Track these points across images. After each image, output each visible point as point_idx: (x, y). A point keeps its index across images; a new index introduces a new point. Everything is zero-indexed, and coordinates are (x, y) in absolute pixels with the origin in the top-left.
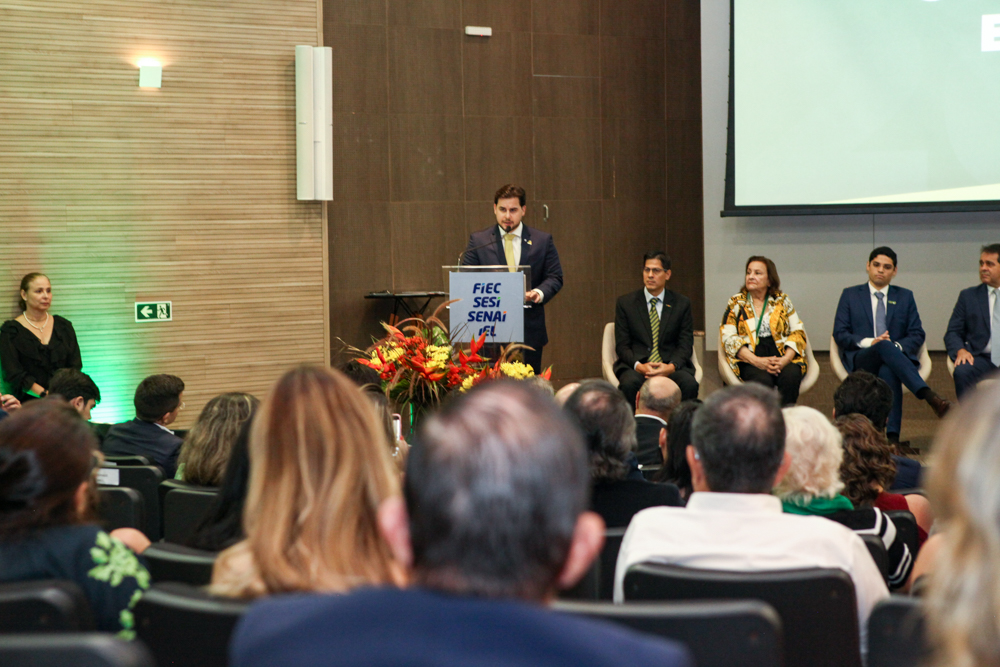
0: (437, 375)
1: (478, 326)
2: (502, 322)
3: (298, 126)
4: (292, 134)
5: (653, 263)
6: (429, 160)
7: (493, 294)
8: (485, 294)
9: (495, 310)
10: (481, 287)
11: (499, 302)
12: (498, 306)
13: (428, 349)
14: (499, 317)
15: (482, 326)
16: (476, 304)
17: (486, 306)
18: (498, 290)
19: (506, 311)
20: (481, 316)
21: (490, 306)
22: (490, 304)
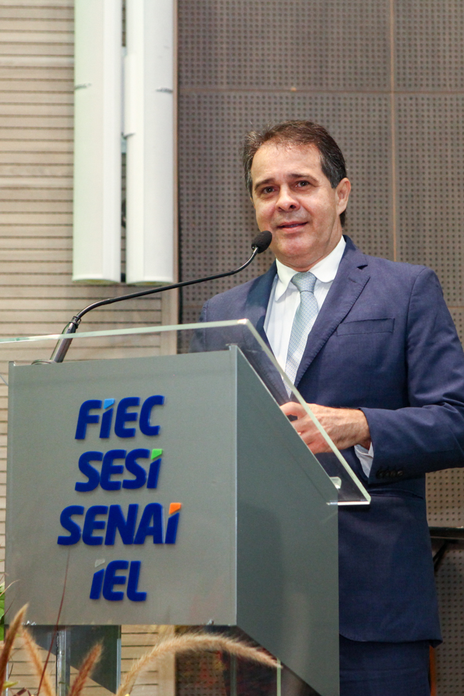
2: (165, 549)
7: (140, 441)
8: (115, 443)
9: (143, 498)
10: (99, 413)
11: (156, 466)
12: (153, 484)
14: (156, 527)
15: (104, 561)
16: (84, 480)
17: (114, 487)
18: (153, 422)
19: (179, 504)
20: (100, 526)
21: (129, 485)
22: (128, 476)
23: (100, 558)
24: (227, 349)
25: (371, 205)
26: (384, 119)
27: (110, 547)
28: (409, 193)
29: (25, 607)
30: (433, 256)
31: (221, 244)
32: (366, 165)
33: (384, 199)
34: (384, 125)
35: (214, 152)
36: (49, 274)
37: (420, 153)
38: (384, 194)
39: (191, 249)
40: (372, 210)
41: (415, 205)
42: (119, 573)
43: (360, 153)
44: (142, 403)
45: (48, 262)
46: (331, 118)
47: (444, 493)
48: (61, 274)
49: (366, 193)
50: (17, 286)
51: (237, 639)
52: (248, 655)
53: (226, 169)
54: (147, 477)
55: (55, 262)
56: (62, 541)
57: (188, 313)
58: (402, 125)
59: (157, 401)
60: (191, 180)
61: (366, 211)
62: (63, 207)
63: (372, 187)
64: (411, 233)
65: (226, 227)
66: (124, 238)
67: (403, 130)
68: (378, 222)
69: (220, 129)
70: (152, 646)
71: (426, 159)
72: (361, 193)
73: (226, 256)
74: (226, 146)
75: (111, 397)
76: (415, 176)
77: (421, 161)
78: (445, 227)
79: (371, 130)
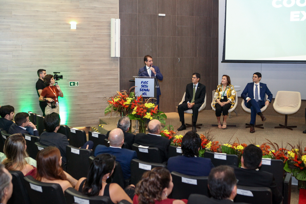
0: (127, 106)
1: (142, 92)
2: (148, 92)
3: (111, 39)
4: (110, 41)
5: (194, 76)
6: (148, 47)
10: (143, 82)
11: (148, 86)
13: (127, 99)
14: (148, 90)
22: (145, 87)
27: (144, 91)
50: (105, 56)
55: (109, 55)
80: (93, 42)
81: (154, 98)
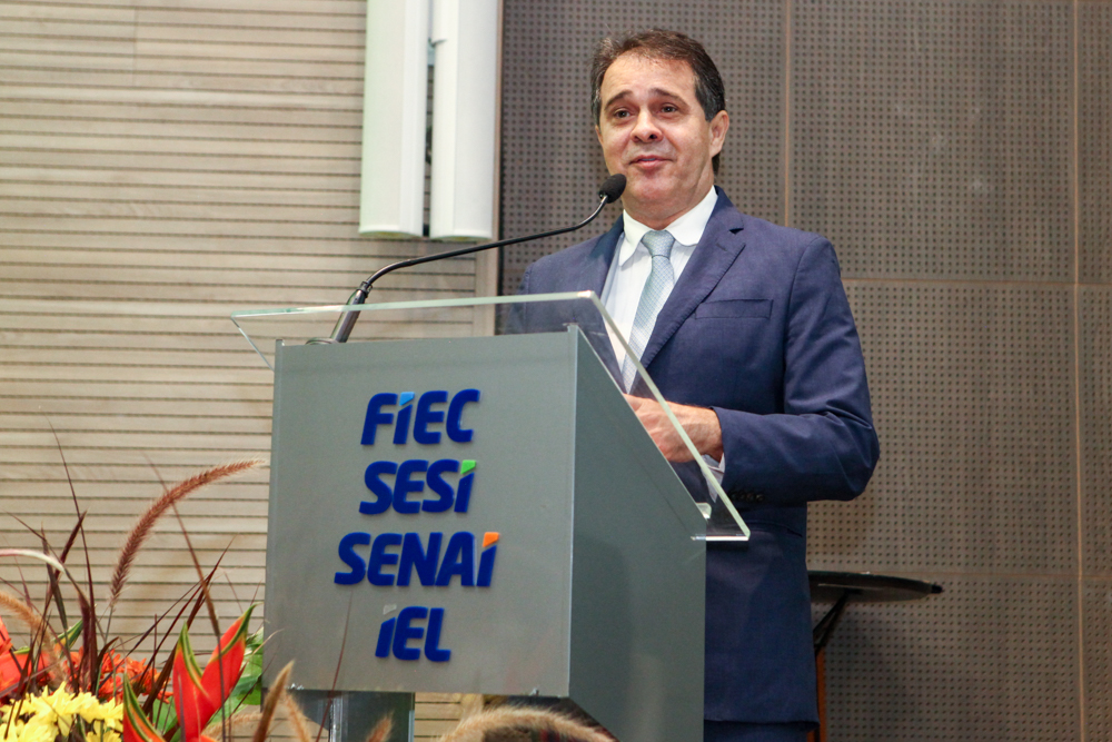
2: (476, 593)
7: (446, 449)
15: (395, 607)
16: (372, 499)
17: (411, 509)
18: (464, 425)
19: (496, 534)
20: (391, 560)
21: (430, 507)
22: (430, 495)
23: (391, 604)
24: (565, 329)
25: (756, 141)
26: (775, 28)
27: (403, 589)
28: (807, 126)
29: (290, 666)
30: (838, 212)
31: (556, 188)
32: (751, 87)
33: (774, 134)
34: (775, 35)
35: (550, 66)
36: (328, 223)
37: (823, 74)
38: (774, 126)
39: (516, 194)
40: (758, 149)
41: (815, 142)
42: (416, 624)
43: (743, 72)
44: (450, 399)
45: (328, 207)
46: (706, 25)
47: (845, 526)
48: (345, 223)
49: (750, 126)
50: (286, 238)
51: (569, 715)
52: (583, 737)
53: (565, 89)
54: (455, 497)
55: (336, 207)
56: (341, 579)
57: (511, 280)
58: (800, 36)
59: (470, 396)
60: (518, 102)
61: (750, 149)
62: (349, 135)
63: (758, 118)
64: (808, 180)
65: (563, 166)
66: (428, 177)
67: (800, 43)
68: (765, 164)
69: (559, 35)
70: (457, 720)
71: (831, 82)
72: (743, 125)
73: (563, 204)
74: (566, 59)
75: (410, 390)
76: (816, 104)
77: (823, 84)
78: (853, 173)
79: (760, 42)
80: (142, 48)
81: (563, 723)
